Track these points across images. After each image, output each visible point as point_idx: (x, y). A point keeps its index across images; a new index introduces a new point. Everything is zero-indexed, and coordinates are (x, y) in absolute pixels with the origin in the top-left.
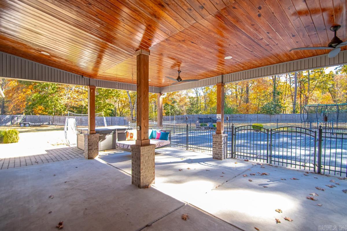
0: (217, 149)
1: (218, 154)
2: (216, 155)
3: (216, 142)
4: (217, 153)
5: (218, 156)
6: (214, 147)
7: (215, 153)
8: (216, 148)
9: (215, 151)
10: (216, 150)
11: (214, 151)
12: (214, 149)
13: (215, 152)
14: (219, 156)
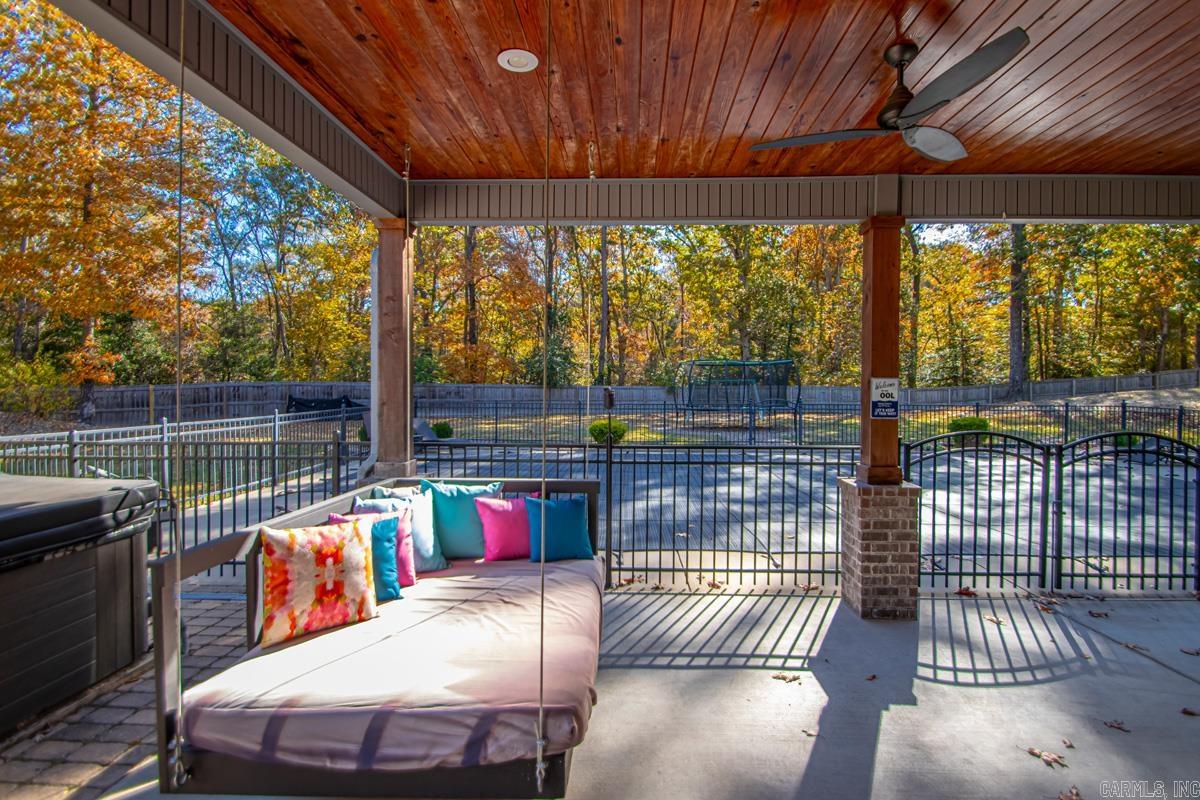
0: (889, 563)
1: (896, 592)
2: (883, 599)
3: (885, 525)
4: (890, 584)
5: (893, 599)
6: (872, 553)
7: (880, 585)
8: (883, 559)
9: (878, 575)
10: (886, 570)
11: (872, 574)
12: (872, 565)
13: (874, 581)
14: (900, 603)
